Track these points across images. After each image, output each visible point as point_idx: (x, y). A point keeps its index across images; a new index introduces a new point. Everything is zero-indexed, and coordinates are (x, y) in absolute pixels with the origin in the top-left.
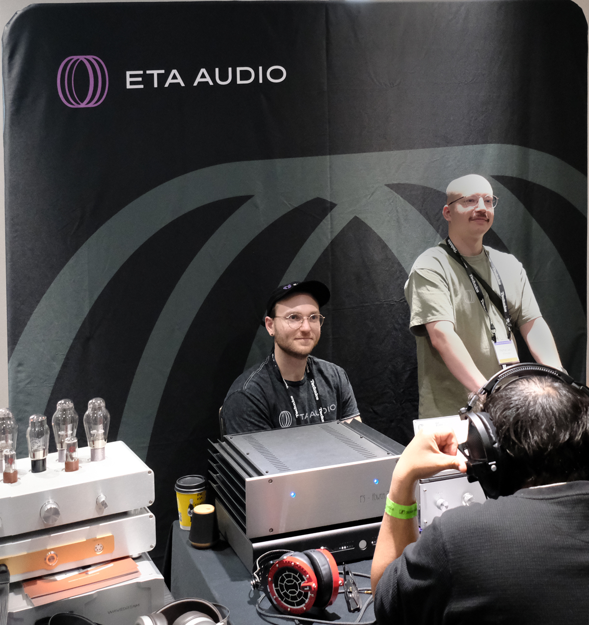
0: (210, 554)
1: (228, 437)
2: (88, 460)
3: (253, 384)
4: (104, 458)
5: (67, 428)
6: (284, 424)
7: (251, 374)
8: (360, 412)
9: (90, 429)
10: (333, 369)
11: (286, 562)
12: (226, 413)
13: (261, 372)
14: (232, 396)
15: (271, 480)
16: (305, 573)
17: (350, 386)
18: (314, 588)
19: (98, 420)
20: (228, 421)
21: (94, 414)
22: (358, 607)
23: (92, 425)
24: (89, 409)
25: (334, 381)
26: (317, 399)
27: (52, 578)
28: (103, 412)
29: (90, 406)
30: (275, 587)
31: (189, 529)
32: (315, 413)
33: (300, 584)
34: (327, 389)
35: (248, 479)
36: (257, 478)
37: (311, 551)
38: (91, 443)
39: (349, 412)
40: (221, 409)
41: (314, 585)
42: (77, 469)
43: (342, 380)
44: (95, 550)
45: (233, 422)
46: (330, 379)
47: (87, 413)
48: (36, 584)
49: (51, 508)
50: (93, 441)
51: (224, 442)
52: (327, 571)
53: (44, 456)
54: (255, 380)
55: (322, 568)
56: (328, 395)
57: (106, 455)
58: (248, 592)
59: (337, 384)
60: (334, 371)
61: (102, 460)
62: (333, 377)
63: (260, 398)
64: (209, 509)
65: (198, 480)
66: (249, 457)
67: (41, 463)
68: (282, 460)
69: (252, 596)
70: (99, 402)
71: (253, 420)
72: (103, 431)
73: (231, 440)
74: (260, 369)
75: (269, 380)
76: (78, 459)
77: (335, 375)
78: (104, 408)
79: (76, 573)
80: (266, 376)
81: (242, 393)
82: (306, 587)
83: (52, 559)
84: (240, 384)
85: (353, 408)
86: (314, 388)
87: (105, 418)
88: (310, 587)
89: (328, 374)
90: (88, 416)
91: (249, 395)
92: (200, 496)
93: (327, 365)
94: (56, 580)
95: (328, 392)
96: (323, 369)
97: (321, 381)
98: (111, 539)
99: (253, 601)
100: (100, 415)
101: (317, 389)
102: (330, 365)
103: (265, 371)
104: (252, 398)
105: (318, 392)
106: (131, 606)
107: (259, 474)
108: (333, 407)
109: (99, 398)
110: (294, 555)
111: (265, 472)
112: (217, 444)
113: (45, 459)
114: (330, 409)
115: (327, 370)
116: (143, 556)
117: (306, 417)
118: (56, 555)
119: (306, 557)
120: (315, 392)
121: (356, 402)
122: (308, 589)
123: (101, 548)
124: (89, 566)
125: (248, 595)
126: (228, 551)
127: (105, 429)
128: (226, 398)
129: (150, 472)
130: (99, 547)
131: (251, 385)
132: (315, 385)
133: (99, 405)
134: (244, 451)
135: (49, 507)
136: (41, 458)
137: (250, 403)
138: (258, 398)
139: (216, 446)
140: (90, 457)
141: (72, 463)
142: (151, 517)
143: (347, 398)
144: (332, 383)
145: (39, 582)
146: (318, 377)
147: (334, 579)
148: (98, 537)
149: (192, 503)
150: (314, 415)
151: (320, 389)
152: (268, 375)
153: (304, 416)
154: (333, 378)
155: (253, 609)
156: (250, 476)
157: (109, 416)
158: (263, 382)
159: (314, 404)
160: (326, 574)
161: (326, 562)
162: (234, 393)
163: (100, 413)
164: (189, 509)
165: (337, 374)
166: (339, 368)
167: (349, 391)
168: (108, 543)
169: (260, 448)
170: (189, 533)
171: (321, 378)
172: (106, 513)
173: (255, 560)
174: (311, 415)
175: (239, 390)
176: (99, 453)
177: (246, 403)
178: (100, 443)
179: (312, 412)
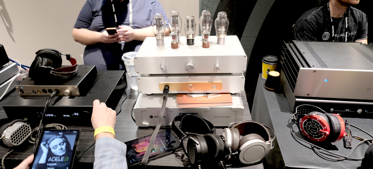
0: (273, 94)
1: (294, 41)
2: (216, 43)
3: (313, 17)
4: (224, 43)
5: (206, 25)
6: (325, 38)
7: (313, 12)
8: (368, 37)
9: (218, 28)
10: (360, 14)
11: (314, 117)
12: (295, 29)
13: (319, 11)
14: (300, 21)
15: (315, 71)
16: (324, 126)
17: (367, 24)
18: (327, 135)
19: (222, 24)
20: (295, 33)
21: (220, 20)
22: (351, 147)
23: (219, 26)
24: (218, 17)
25: (359, 20)
26: (347, 27)
27: (191, 95)
28: (225, 20)
29: (218, 16)
30: (304, 125)
31: (266, 79)
32: (343, 35)
33: (319, 129)
34: (354, 23)
35: (301, 68)
36: (307, 68)
37: (330, 115)
38: (218, 35)
39: (362, 36)
40: (294, 25)
41: (328, 133)
42: (208, 47)
43: (364, 20)
44: (213, 87)
45: (298, 34)
46: (357, 19)
47: (217, 19)
48: (182, 96)
49: (190, 65)
50: (219, 34)
51: (292, 44)
52: (339, 128)
53: (193, 38)
54: (315, 15)
55: (335, 126)
56: (353, 27)
57: (225, 42)
58: (288, 120)
59: (360, 22)
60: (360, 15)
61: (223, 44)
62: (359, 17)
63: (315, 24)
64: (277, 74)
65: (274, 59)
66: (304, 55)
67: (191, 40)
68: (323, 60)
69: (290, 122)
70: (224, 14)
71: (308, 34)
72: (224, 30)
73: (296, 44)
74: (319, 10)
75: (322, 16)
76: (209, 42)
77: (361, 17)
78: (226, 18)
79: (202, 95)
80: (321, 14)
81: (306, 20)
82: (323, 132)
83: (191, 87)
84: (306, 16)
85: (365, 35)
86: (347, 22)
87: (226, 23)
88: (325, 133)
89: (357, 16)
90: (217, 21)
91: (309, 22)
92: (274, 67)
93: (357, 11)
94: (192, 97)
95: (354, 25)
96: (355, 13)
97: (351, 19)
98: (221, 84)
99: (290, 126)
100: (223, 21)
101: (348, 23)
102: (359, 11)
103: (321, 11)
104: (311, 24)
105: (348, 24)
106: (226, 117)
107: (309, 66)
108: (354, 33)
109: (224, 12)
110: (320, 115)
111: (312, 66)
112: (288, 44)
113: (194, 39)
114: (352, 34)
115: (357, 13)
116: (238, 94)
117: (338, 36)
118: (193, 86)
119: (326, 117)
120: (347, 23)
121: (367, 32)
122: (324, 133)
123: (216, 87)
124: (210, 94)
125: (288, 121)
126: (282, 95)
127: (226, 28)
128: (297, 22)
129: (245, 56)
130: (214, 86)
131: (312, 17)
132: (348, 20)
133: (224, 16)
134: (302, 51)
135: (189, 64)
136: (192, 38)
137: (309, 26)
138: (314, 24)
139: (287, 45)
140: (217, 42)
141: (206, 44)
142: (243, 78)
143: (364, 29)
144: (357, 21)
145: (184, 96)
146: (351, 17)
147: (341, 133)
148: (214, 82)
149: (269, 69)
150: (342, 36)
151: (350, 23)
152: (322, 13)
153: (337, 36)
154: (359, 19)
155: (289, 130)
156: (303, 67)
157: (228, 22)
158: (319, 17)
159: (344, 30)
160: (338, 130)
161: (339, 124)
162: (302, 20)
163: (224, 20)
164: (267, 71)
165: (362, 17)
166: (364, 14)
167: (366, 26)
168: (219, 85)
169: (312, 51)
170: (265, 81)
171: (352, 18)
172: (219, 72)
173: (295, 107)
174: (341, 36)
175: (305, 19)
176: (222, 41)
177: (307, 26)
178: (223, 36)
179: (342, 34)
